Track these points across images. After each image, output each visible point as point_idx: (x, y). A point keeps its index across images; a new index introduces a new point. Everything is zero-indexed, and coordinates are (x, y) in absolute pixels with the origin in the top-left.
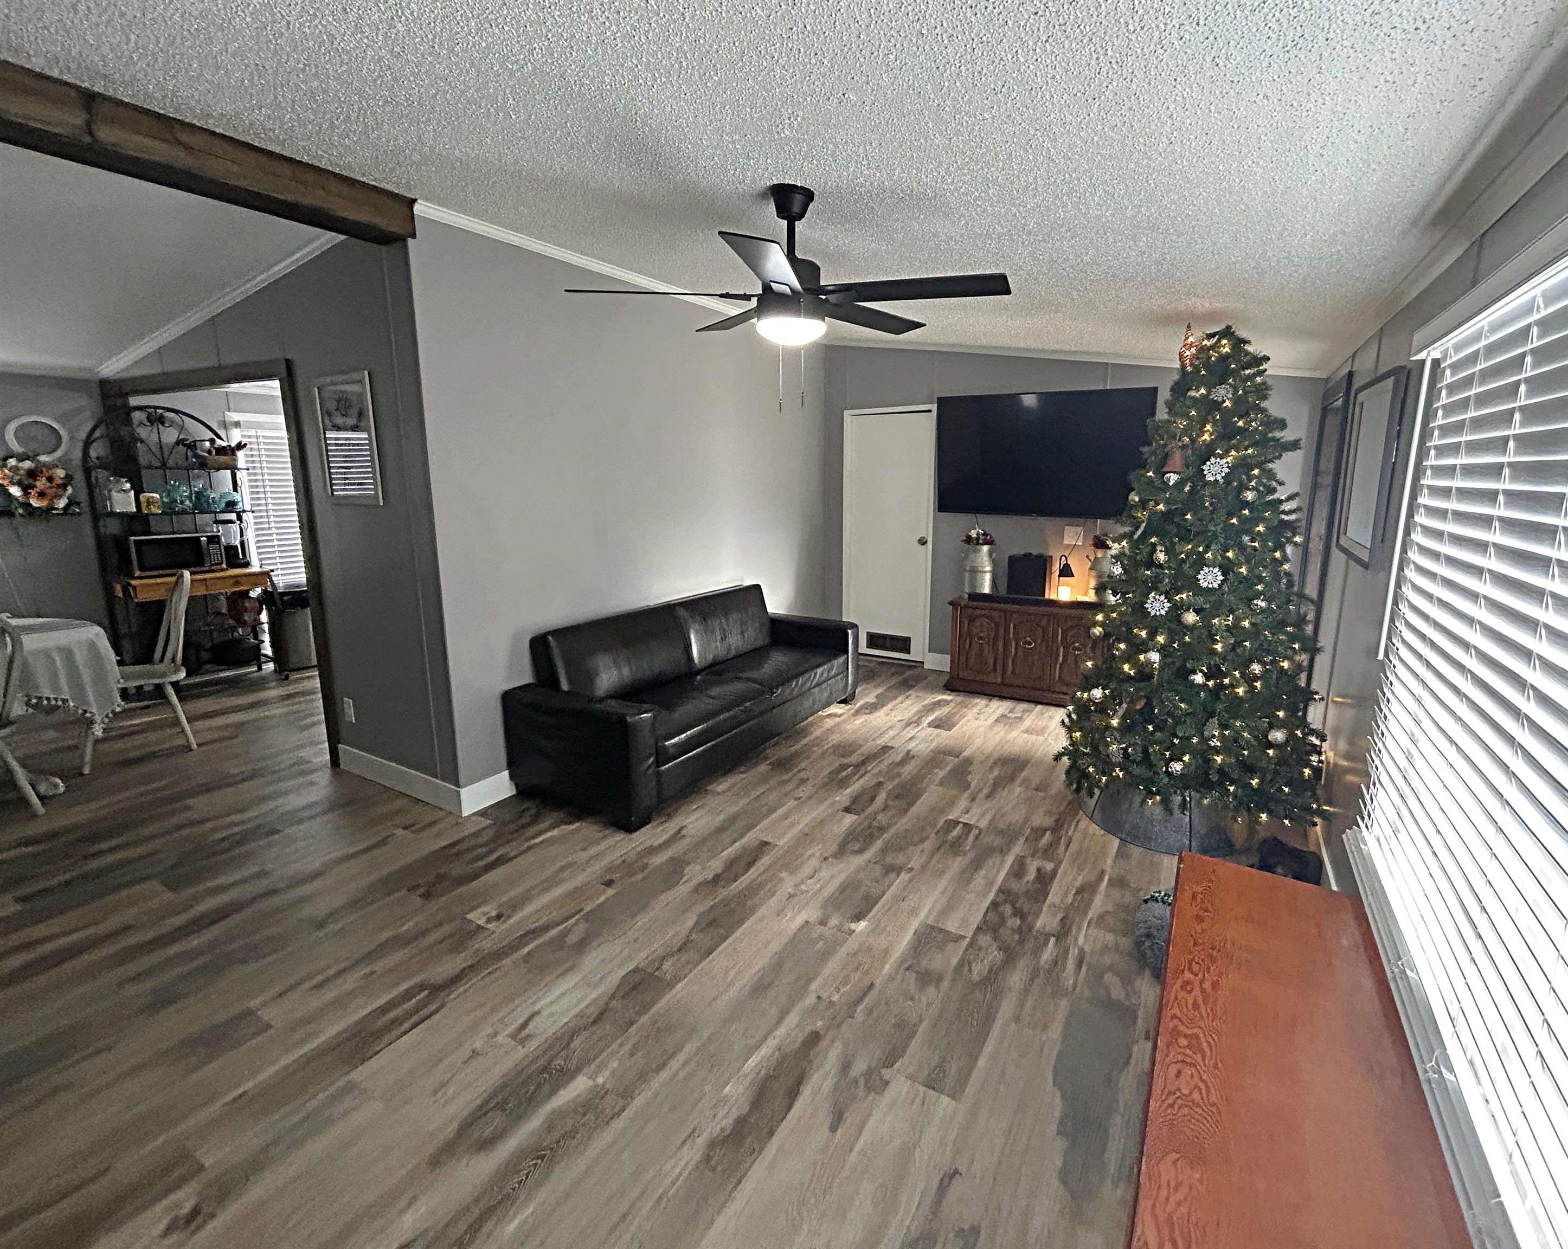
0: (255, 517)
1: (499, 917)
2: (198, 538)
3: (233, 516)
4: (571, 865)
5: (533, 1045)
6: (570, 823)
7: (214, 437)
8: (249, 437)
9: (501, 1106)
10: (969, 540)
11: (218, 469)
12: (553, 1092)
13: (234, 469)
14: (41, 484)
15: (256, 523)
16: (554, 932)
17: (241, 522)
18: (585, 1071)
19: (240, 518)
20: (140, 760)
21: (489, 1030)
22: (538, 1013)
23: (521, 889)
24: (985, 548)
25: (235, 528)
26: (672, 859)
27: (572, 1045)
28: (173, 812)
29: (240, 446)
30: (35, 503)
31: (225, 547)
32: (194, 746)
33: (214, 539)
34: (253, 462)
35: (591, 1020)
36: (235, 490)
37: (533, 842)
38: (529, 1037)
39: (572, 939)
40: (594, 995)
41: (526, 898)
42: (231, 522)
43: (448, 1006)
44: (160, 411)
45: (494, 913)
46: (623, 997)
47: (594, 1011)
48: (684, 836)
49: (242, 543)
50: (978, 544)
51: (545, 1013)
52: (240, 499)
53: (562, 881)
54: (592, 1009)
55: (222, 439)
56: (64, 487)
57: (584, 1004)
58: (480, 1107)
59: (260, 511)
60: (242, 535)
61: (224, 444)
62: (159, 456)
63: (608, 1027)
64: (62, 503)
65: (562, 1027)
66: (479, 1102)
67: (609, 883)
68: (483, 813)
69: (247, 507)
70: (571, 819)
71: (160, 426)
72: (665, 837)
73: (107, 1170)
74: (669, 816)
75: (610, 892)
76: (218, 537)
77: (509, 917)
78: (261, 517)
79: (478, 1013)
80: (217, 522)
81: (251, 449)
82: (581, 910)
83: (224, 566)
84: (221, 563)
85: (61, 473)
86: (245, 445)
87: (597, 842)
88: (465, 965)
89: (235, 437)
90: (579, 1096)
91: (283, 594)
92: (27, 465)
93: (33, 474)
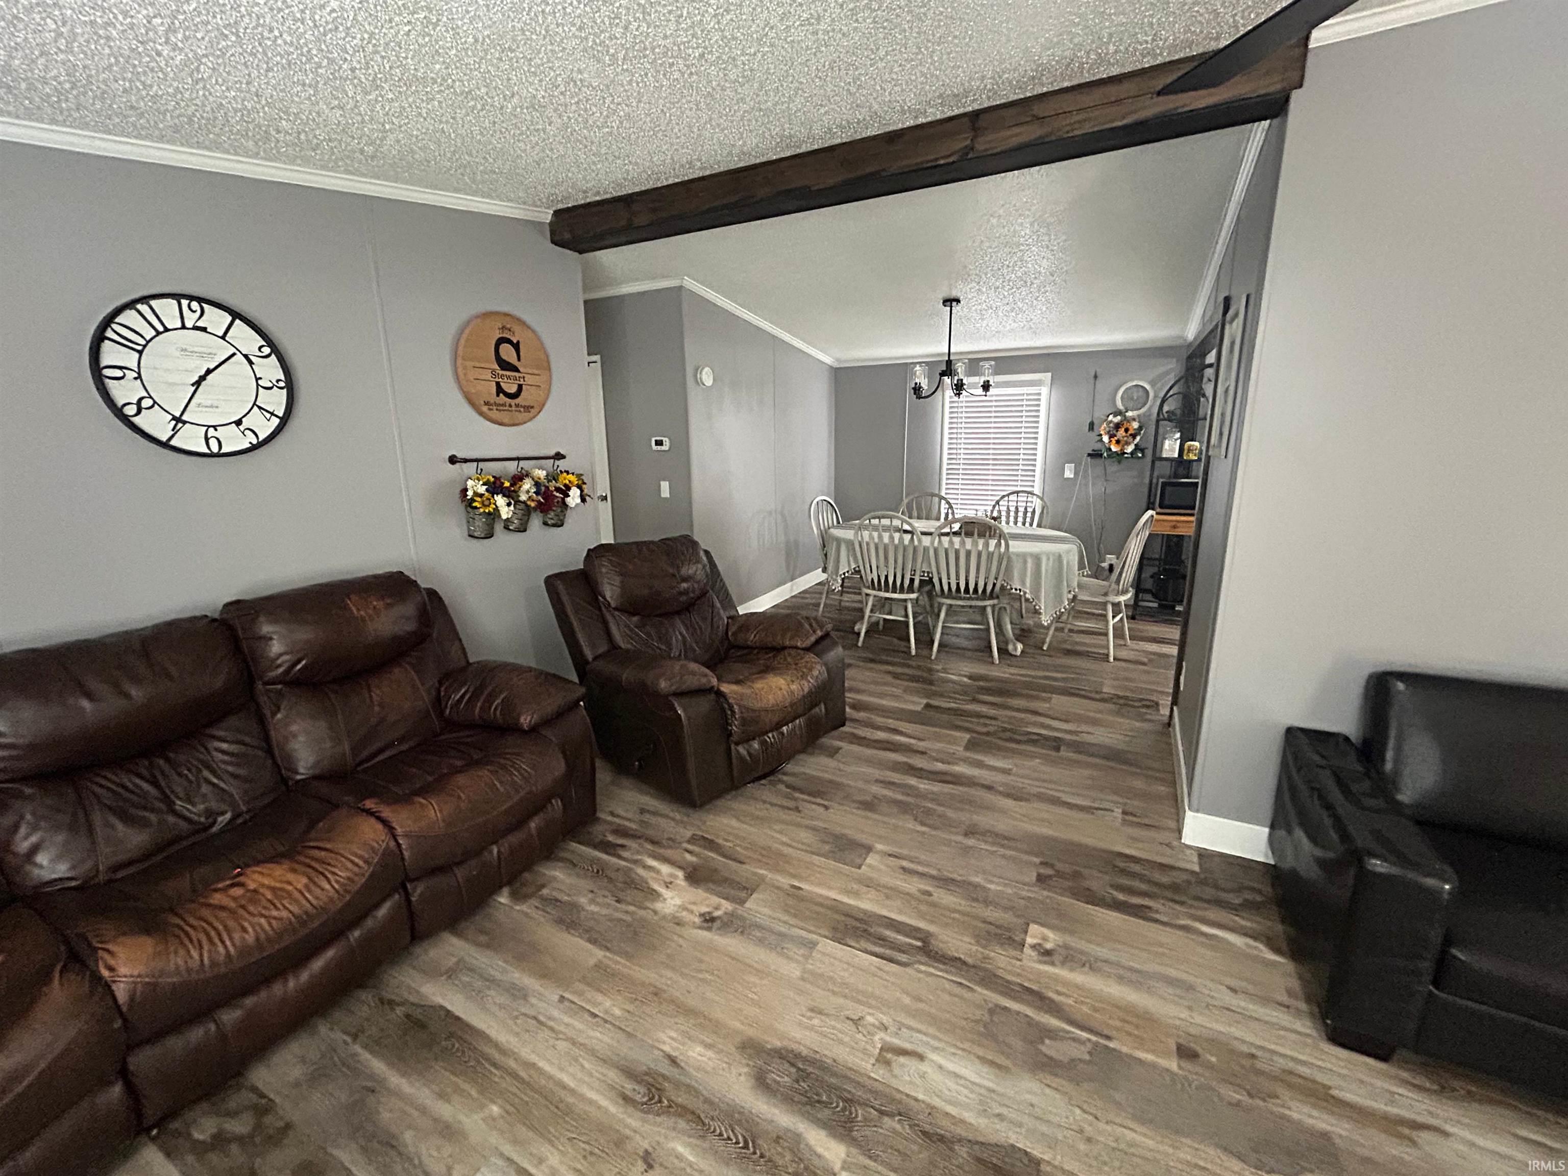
1: (1048, 953)
4: (1190, 988)
5: (879, 1073)
6: (1277, 950)
9: (803, 1075)
12: (823, 1125)
14: (1121, 433)
16: (1055, 1022)
18: (854, 1151)
20: (1078, 654)
21: (885, 1019)
22: (921, 1057)
23: (1102, 952)
26: (1325, 1135)
27: (886, 1119)
28: (1037, 698)
30: (1114, 448)
32: (1111, 659)
35: (927, 1128)
37: (1198, 925)
38: (888, 1063)
39: (1049, 1048)
40: (969, 1117)
41: (1091, 965)
43: (909, 970)
45: (1049, 946)
46: (979, 1160)
47: (945, 1127)
48: (1414, 1143)
51: (924, 1067)
53: (1149, 991)
54: (945, 1123)
56: (1134, 436)
57: (950, 1109)
58: (798, 1056)
63: (924, 1155)
64: (1129, 449)
65: (907, 1095)
66: (805, 1052)
67: (1186, 1053)
68: (1203, 854)
70: (1284, 947)
72: (1380, 1106)
73: (741, 862)
74: (1443, 1091)
75: (1173, 1064)
77: (1053, 964)
79: (907, 1000)
82: (1108, 1038)
85: (1135, 425)
87: (1265, 1000)
88: (962, 957)
90: (820, 1156)
92: (1118, 419)
93: (1118, 426)
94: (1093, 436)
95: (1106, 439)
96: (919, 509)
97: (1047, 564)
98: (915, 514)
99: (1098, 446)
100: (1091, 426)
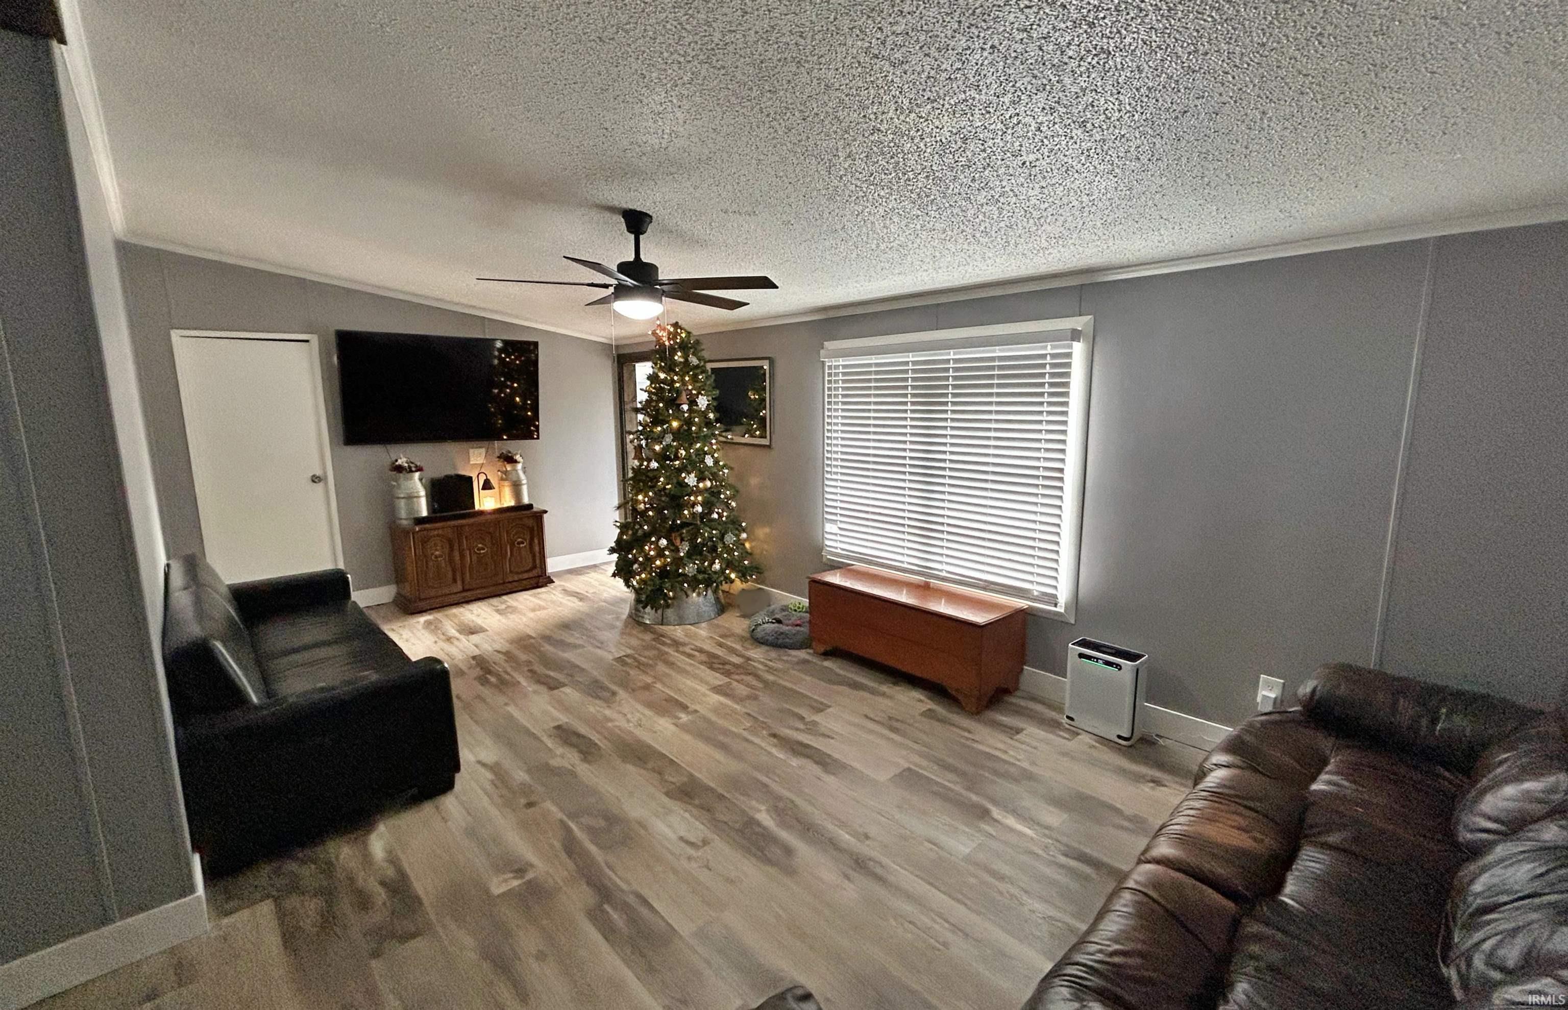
1: (518, 871)
5: (713, 838)
9: (759, 849)
10: (399, 469)
12: (761, 826)
16: (579, 834)
18: (751, 814)
21: (683, 861)
22: (681, 839)
24: (417, 475)
27: (725, 821)
35: (705, 814)
38: (703, 840)
39: (598, 823)
50: (411, 471)
51: (683, 833)
54: (695, 813)
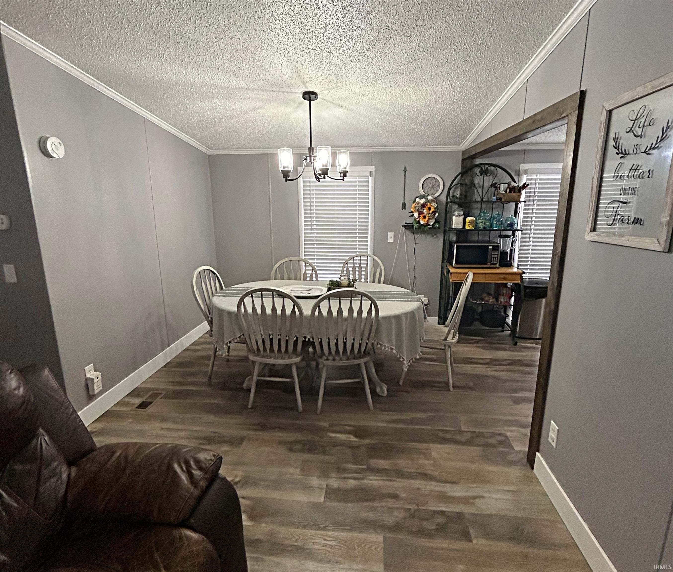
0: (522, 234)
2: (488, 246)
3: (510, 233)
7: (511, 180)
8: (531, 179)
11: (509, 202)
13: (517, 202)
14: (426, 211)
15: (522, 238)
17: (514, 237)
19: (513, 235)
25: (510, 240)
29: (525, 186)
30: (422, 222)
31: (501, 252)
33: (496, 248)
34: (530, 197)
36: (515, 216)
42: (508, 236)
44: (487, 166)
49: (511, 250)
52: (516, 222)
55: (515, 182)
56: (434, 213)
59: (526, 230)
60: (512, 245)
61: (515, 185)
62: (481, 195)
69: (519, 228)
71: (485, 175)
76: (498, 246)
78: (526, 234)
80: (501, 236)
81: (530, 188)
83: (498, 265)
84: (496, 264)
85: (435, 205)
86: (528, 185)
89: (524, 179)
91: (526, 287)
92: (423, 201)
93: (423, 206)
94: (406, 212)
95: (416, 215)
96: (289, 272)
97: (406, 323)
98: (286, 275)
99: (410, 220)
100: (404, 206)
